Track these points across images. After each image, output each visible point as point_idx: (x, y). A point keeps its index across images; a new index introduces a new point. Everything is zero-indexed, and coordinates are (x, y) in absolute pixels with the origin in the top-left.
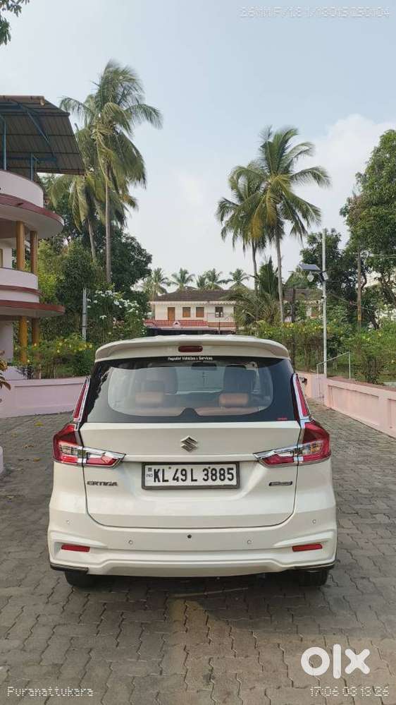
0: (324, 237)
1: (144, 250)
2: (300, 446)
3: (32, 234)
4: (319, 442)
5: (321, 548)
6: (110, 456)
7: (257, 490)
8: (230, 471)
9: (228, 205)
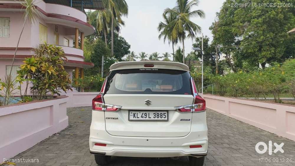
0: (202, 39)
1: (127, 43)
2: (194, 105)
3: (81, 34)
4: (201, 104)
5: (202, 147)
6: (115, 107)
7: (176, 122)
8: (165, 114)
9: (162, 25)
